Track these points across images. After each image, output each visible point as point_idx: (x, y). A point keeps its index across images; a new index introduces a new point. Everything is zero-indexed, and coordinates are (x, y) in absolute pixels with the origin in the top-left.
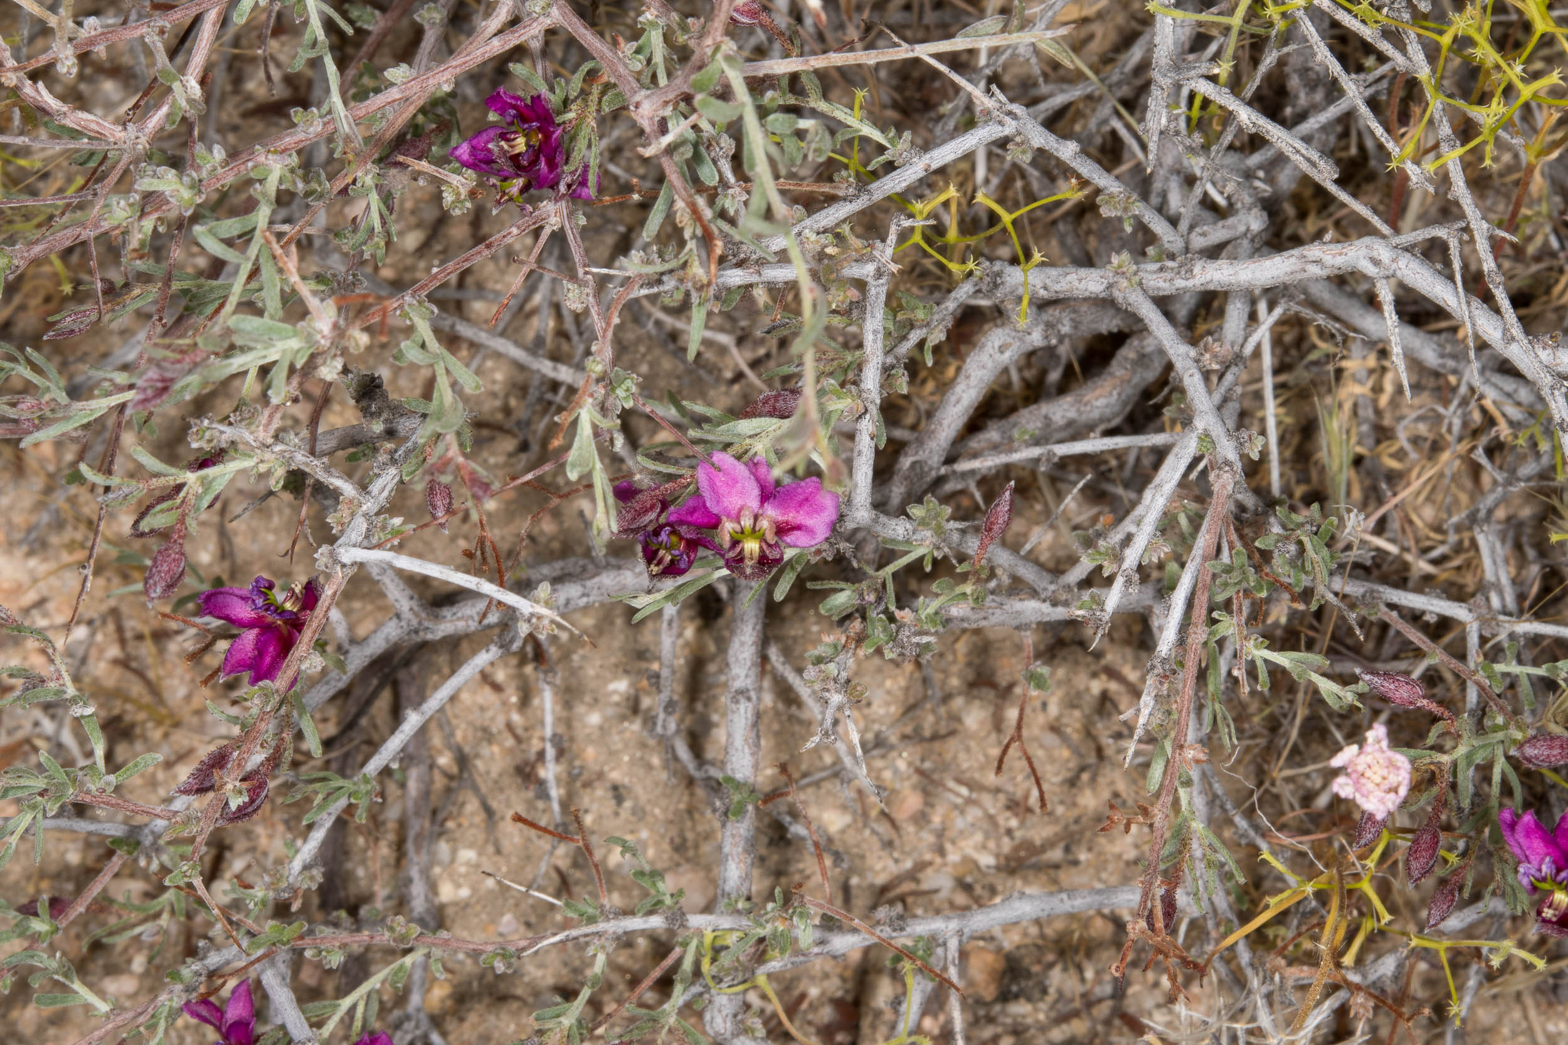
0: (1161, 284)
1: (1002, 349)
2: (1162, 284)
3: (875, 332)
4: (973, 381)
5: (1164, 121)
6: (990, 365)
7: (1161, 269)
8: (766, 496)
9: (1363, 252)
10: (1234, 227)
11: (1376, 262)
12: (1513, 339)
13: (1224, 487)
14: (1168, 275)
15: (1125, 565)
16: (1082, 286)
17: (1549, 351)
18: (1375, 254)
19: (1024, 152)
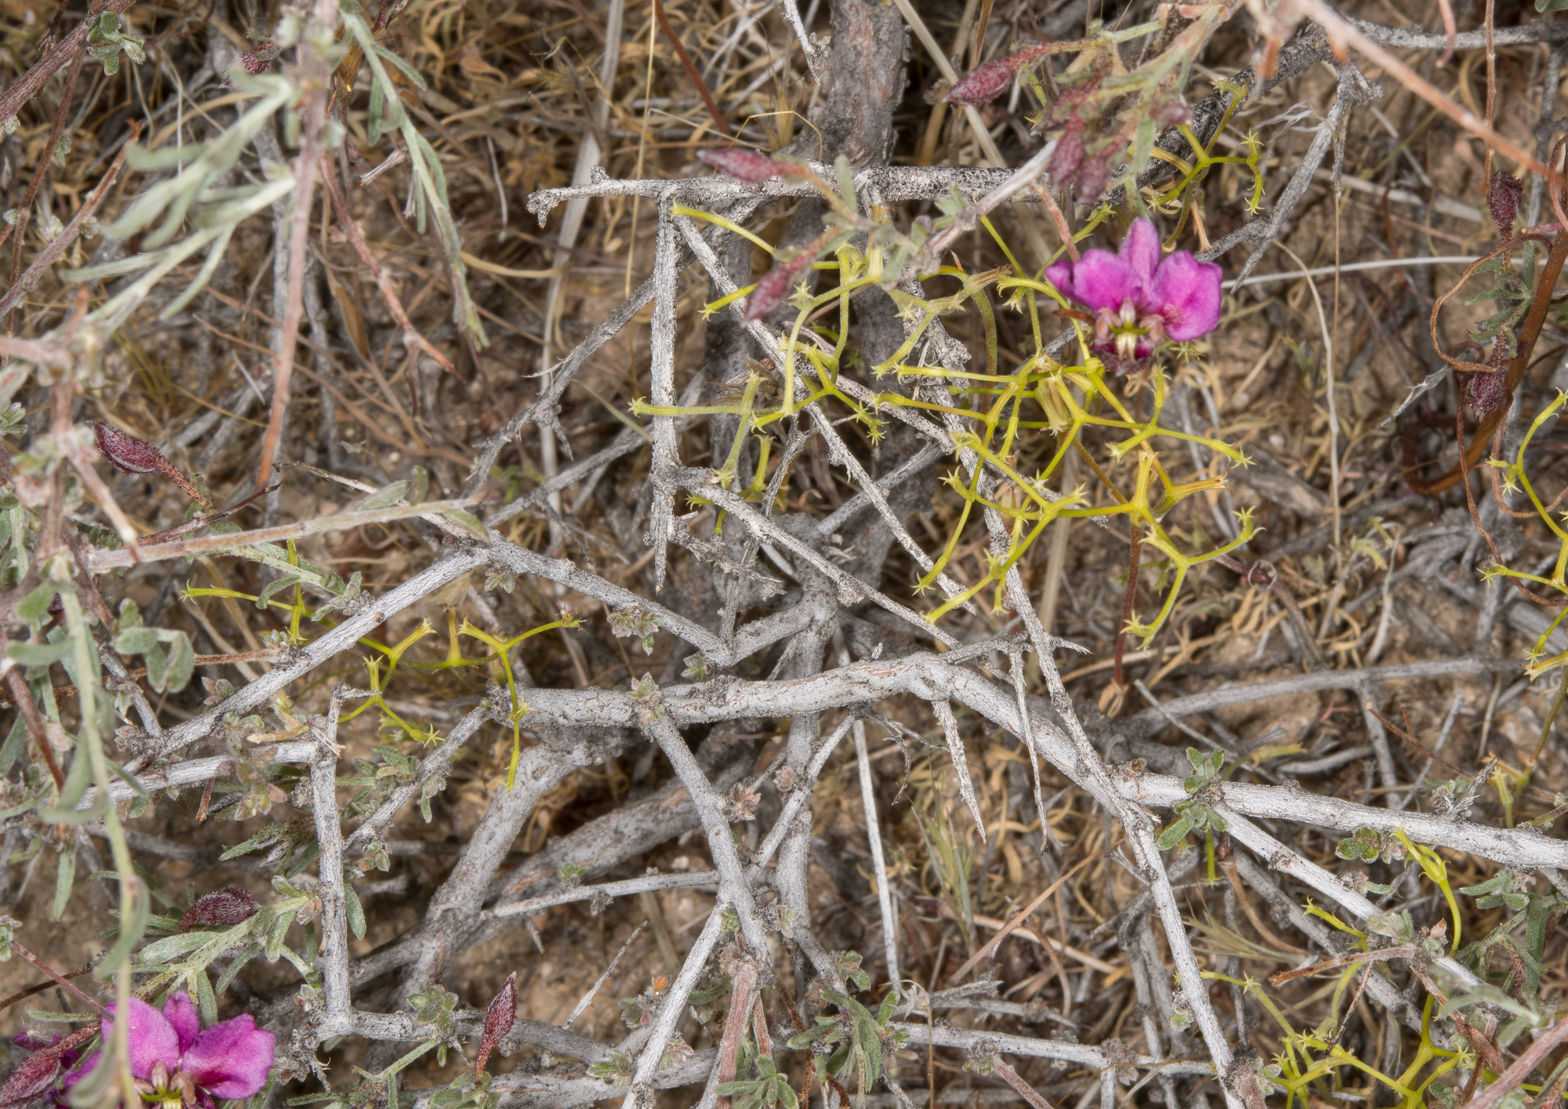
0: (694, 712)
1: (536, 777)
2: (692, 712)
3: (328, 818)
4: (506, 814)
5: (671, 529)
6: (524, 794)
7: (691, 694)
8: (185, 1043)
9: (914, 672)
10: (796, 620)
11: (930, 684)
12: (1088, 770)
13: (745, 980)
14: (699, 701)
15: (639, 1078)
16: (605, 714)
17: (1131, 782)
18: (927, 674)
19: (504, 580)
